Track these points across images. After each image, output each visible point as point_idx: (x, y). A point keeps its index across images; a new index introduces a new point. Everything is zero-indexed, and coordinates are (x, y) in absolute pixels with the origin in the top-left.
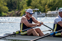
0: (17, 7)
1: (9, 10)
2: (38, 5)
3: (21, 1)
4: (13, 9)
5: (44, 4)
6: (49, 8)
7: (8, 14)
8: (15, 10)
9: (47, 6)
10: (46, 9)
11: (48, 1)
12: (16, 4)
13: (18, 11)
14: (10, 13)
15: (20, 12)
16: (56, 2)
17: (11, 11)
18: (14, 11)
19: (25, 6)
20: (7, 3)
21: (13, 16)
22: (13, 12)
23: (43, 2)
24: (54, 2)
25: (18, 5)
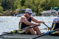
0: (12, 7)
1: (3, 9)
2: (31, 5)
3: (15, 1)
4: (7, 8)
5: (37, 4)
6: (42, 8)
7: (3, 13)
8: (10, 10)
9: (40, 6)
10: (39, 9)
11: (41, 1)
12: (10, 4)
13: (12, 11)
14: (4, 13)
15: (14, 12)
16: (48, 3)
17: (6, 11)
18: (8, 10)
19: (19, 6)
20: (2, 3)
21: (8, 15)
22: (7, 12)
23: (36, 2)
24: (47, 2)
25: (12, 5)
